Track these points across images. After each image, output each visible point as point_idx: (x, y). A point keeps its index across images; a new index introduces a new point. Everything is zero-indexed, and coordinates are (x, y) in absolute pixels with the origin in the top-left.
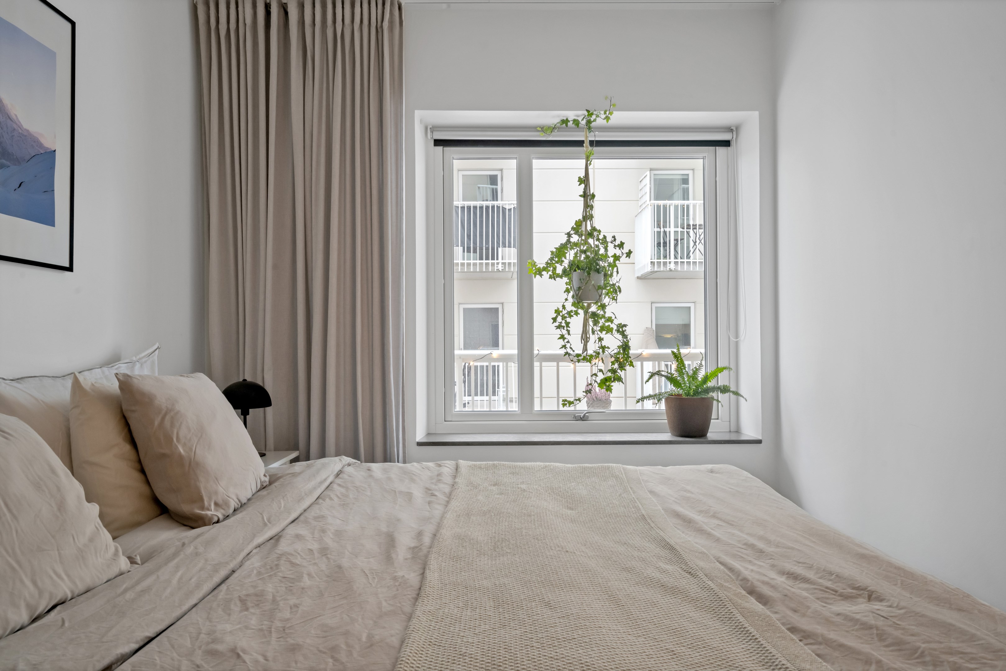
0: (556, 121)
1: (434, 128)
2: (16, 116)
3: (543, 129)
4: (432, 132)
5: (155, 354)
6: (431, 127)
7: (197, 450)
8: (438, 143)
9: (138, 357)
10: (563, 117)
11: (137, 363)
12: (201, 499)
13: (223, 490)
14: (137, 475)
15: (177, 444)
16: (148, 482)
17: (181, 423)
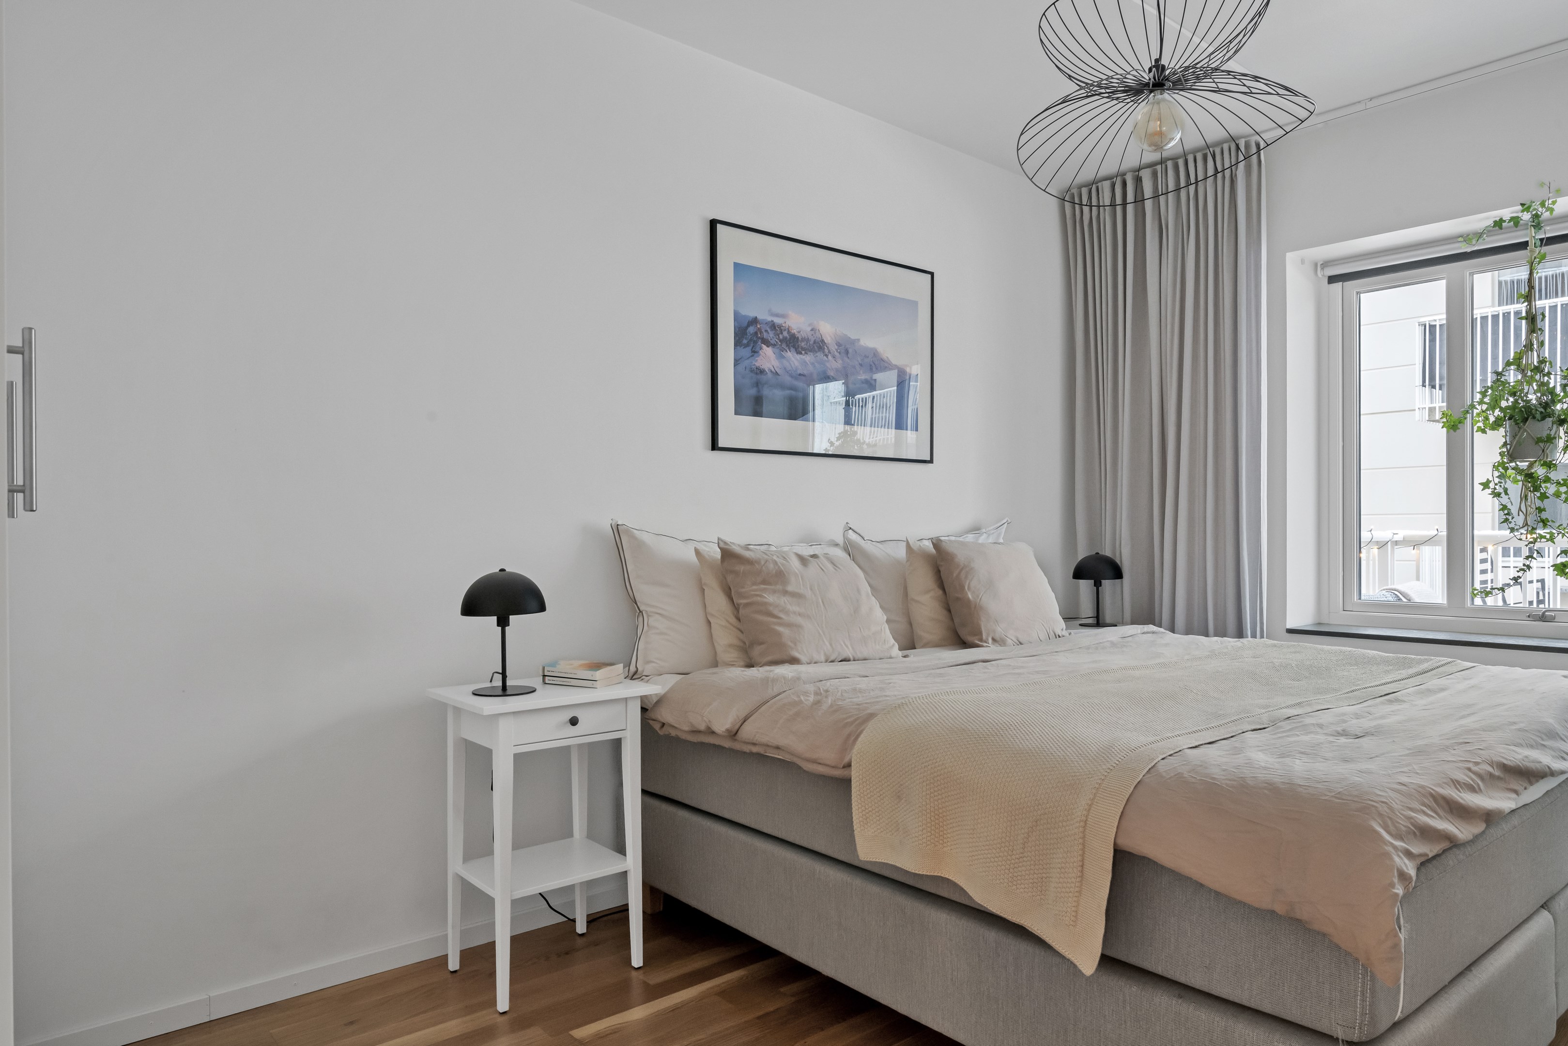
0: (1490, 222)
1: (1326, 264)
2: (887, 357)
3: (1466, 237)
4: (1322, 269)
5: (1003, 527)
6: (1322, 263)
7: (983, 597)
8: (1332, 279)
9: (987, 529)
10: (1495, 217)
11: (985, 534)
12: (981, 633)
13: (1001, 630)
14: (945, 612)
15: (967, 591)
16: (952, 620)
17: (974, 576)
